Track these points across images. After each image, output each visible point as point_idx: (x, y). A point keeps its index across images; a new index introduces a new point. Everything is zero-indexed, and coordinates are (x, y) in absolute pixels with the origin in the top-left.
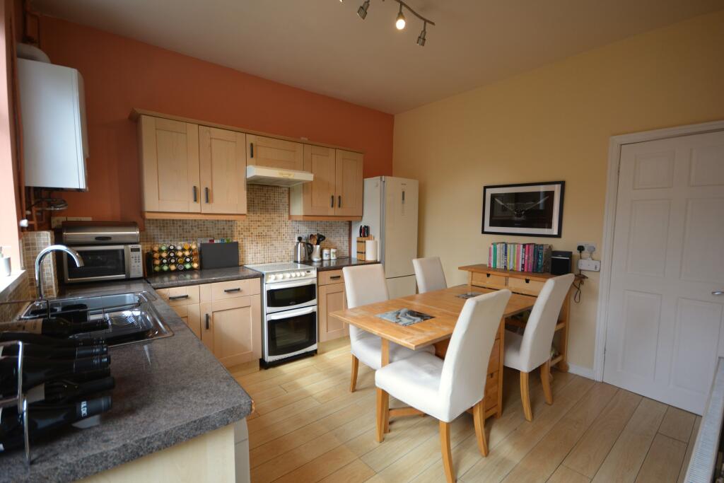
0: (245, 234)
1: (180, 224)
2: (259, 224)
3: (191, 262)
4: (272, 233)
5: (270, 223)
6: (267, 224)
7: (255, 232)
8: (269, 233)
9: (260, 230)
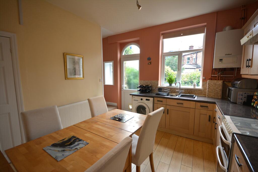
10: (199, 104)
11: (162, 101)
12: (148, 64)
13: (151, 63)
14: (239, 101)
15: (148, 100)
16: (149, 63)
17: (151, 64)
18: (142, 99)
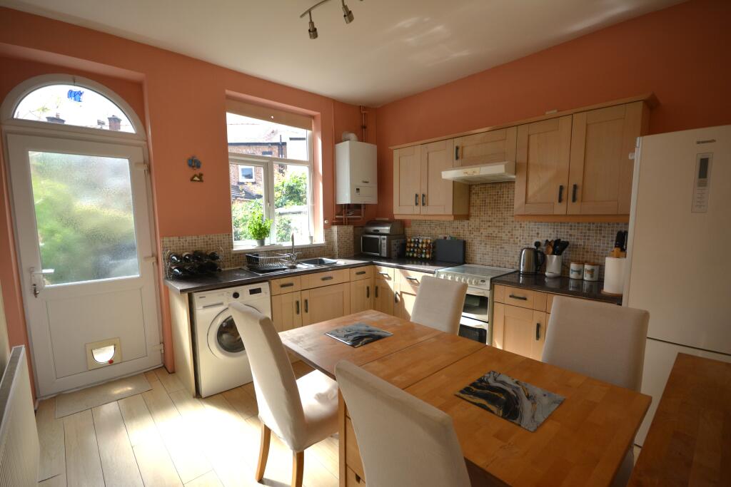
0: (475, 233)
1: (429, 222)
2: (490, 224)
3: (426, 253)
4: (503, 235)
5: (501, 224)
6: (498, 224)
7: (485, 233)
8: (500, 235)
9: (490, 230)
10: (354, 271)
11: (291, 285)
12: (192, 180)
13: (203, 178)
14: (394, 254)
15: (258, 291)
16: (196, 178)
17: (201, 180)
18: (236, 295)
